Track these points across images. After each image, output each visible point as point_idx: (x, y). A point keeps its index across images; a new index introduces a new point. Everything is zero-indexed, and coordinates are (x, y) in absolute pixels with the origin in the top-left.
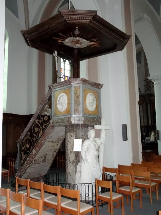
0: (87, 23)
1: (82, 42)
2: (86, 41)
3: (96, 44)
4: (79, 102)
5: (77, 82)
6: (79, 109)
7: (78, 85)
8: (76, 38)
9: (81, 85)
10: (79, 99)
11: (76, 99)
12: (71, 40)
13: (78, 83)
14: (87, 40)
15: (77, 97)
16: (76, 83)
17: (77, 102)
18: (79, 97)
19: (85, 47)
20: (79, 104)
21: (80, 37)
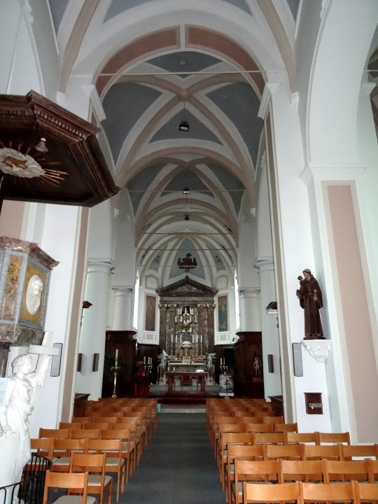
0: (74, 141)
1: (29, 167)
2: (40, 168)
3: (54, 180)
4: (15, 292)
5: (19, 248)
6: (13, 307)
7: (20, 254)
8: (23, 156)
9: (26, 256)
10: (17, 286)
11: (10, 283)
12: (8, 155)
13: (21, 251)
14: (43, 168)
15: (12, 280)
16: (16, 248)
17: (10, 292)
18: (16, 280)
19: (27, 178)
20: (13, 297)
21: (34, 158)
